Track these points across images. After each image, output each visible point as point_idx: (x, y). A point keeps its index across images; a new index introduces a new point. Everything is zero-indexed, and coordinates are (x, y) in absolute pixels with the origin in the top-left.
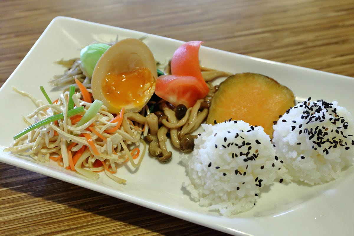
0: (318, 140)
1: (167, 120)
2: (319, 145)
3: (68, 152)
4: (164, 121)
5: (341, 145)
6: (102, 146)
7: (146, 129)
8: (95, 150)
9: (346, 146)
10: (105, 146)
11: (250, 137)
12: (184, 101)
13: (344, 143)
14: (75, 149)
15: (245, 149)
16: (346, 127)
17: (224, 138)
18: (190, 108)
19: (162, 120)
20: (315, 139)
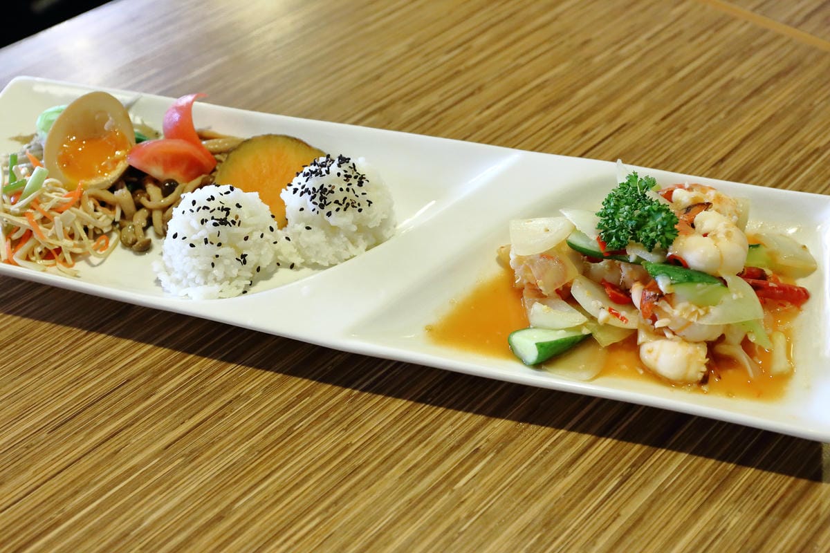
0: (321, 201)
1: (149, 199)
2: (322, 206)
3: (7, 240)
4: (144, 201)
5: (353, 206)
6: (50, 228)
7: (118, 212)
8: (40, 233)
9: (359, 208)
10: (53, 228)
11: (229, 201)
12: (174, 175)
13: (356, 205)
14: (15, 236)
15: (223, 215)
16: (360, 184)
17: (192, 201)
18: (184, 184)
19: (140, 198)
20: (317, 200)
